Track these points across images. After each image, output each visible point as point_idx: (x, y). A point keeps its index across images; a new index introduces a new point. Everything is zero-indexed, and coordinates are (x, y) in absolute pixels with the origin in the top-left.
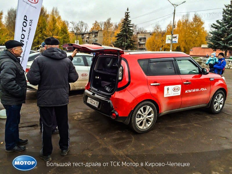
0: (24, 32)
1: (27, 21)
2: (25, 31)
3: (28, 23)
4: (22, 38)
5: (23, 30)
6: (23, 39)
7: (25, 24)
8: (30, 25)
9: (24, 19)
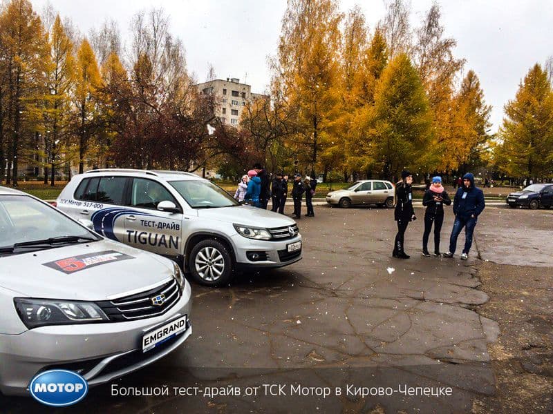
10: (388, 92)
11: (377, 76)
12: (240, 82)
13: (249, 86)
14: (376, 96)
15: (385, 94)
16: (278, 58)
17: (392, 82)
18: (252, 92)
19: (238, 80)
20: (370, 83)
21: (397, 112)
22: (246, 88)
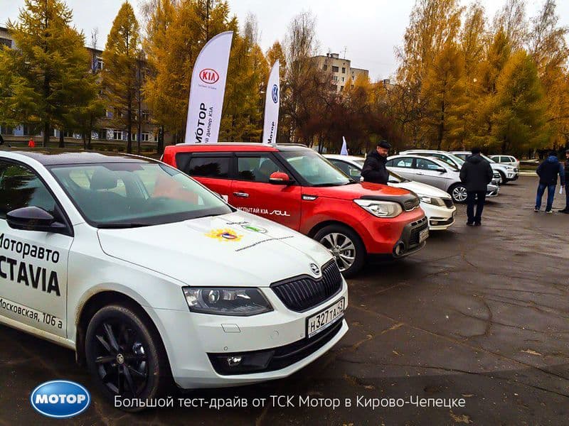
0: (201, 126)
1: (206, 110)
2: (203, 124)
3: (207, 112)
4: (199, 135)
5: (199, 123)
6: (201, 135)
7: (202, 115)
8: (210, 115)
9: (201, 109)
10: (511, 85)
11: (500, 68)
12: (340, 58)
13: (349, 61)
14: (499, 87)
15: (507, 86)
16: (403, 48)
17: (514, 76)
18: (351, 66)
19: (338, 55)
20: (493, 75)
21: (517, 101)
22: (346, 63)
